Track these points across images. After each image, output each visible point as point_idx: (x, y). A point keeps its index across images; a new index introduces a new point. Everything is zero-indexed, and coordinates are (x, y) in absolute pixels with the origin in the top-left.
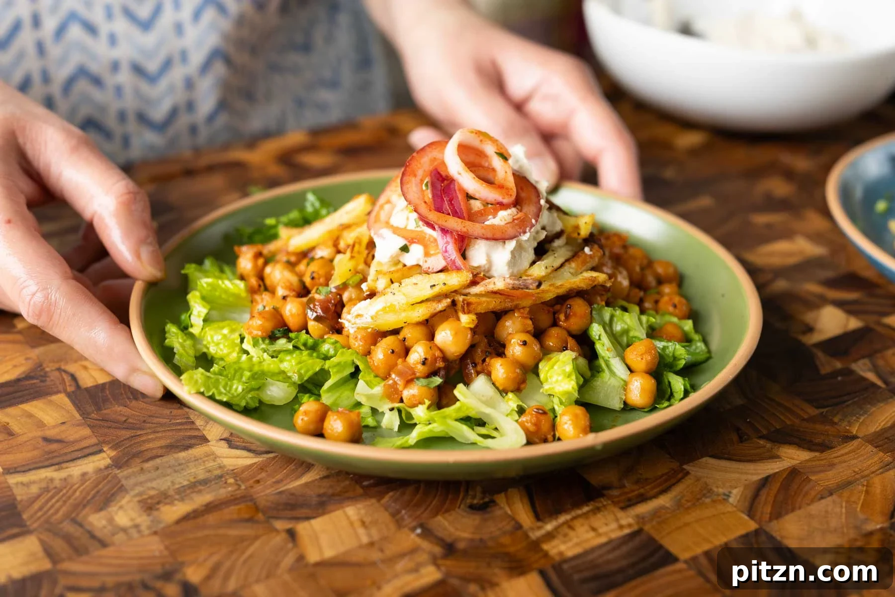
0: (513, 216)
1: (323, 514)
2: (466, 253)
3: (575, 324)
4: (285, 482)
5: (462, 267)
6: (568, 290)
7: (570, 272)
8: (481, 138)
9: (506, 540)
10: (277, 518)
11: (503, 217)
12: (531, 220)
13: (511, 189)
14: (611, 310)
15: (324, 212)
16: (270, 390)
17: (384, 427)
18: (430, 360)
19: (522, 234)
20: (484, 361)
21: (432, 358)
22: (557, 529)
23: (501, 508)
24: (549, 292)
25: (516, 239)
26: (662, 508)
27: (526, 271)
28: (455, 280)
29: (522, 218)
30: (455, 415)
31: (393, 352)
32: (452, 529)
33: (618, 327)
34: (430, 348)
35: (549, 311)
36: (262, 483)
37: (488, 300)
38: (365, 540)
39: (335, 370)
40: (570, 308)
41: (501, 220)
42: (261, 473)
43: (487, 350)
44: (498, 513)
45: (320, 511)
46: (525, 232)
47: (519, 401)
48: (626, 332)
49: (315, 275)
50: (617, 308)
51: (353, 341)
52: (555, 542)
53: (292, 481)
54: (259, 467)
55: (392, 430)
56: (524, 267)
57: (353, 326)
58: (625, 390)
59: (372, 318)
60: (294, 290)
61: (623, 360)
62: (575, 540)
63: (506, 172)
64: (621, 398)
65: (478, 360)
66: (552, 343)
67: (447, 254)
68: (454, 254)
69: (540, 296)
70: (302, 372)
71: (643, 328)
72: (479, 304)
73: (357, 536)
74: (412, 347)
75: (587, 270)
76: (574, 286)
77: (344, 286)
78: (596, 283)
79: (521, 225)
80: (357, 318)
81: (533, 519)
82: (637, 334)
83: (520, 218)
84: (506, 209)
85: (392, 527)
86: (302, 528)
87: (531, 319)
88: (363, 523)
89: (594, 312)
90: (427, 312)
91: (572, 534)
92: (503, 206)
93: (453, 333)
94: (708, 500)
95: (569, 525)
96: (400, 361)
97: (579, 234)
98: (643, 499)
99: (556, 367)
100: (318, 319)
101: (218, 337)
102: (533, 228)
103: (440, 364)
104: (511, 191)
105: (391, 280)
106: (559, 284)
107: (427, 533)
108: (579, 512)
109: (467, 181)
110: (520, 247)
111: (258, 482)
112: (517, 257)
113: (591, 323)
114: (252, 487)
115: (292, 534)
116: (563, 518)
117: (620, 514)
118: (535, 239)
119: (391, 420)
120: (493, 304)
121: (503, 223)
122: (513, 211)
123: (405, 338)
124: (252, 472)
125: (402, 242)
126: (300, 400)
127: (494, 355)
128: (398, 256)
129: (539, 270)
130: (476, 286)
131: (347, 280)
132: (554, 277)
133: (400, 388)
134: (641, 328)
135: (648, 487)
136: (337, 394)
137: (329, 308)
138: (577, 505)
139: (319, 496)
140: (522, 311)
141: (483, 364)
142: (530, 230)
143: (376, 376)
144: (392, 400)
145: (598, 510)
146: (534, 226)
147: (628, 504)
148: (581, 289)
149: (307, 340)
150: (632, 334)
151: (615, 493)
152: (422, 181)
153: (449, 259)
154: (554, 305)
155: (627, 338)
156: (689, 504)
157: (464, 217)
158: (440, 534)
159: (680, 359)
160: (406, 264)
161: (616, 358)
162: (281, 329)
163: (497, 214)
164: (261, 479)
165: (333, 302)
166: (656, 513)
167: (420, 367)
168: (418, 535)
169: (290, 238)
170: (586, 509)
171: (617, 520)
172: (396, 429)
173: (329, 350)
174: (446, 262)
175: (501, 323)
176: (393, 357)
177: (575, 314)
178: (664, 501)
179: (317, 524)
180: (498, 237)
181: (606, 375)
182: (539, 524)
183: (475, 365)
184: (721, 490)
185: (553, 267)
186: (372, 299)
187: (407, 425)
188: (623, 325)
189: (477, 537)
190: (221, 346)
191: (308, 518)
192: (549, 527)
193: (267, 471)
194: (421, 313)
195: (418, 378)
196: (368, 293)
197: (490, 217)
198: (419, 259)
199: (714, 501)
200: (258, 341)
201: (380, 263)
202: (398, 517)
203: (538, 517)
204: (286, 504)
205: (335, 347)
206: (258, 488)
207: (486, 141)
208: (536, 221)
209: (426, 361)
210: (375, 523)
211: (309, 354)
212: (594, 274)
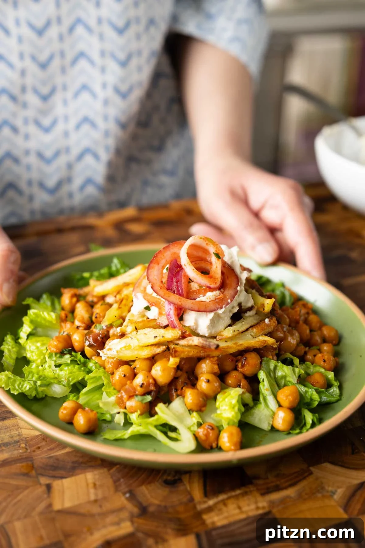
0: (216, 297)
1: (72, 475)
2: (184, 316)
3: (248, 370)
4: (55, 450)
5: (177, 326)
6: (245, 348)
7: (251, 335)
8: (207, 242)
9: (181, 509)
10: (43, 475)
11: (210, 296)
12: (228, 300)
13: (217, 279)
14: (275, 362)
15: (122, 271)
16: (54, 387)
17: (115, 422)
18: (145, 384)
19: (219, 309)
20: (182, 388)
21: (146, 384)
22: (216, 504)
23: (184, 485)
24: (232, 347)
25: (214, 312)
26: (288, 497)
27: (221, 332)
28: (170, 334)
29: (221, 298)
30: (155, 423)
31: (125, 376)
32: (148, 496)
33: (279, 373)
34: (147, 377)
35: (232, 360)
36: (41, 449)
37: (189, 350)
38: (93, 497)
39: (91, 381)
40: (246, 359)
41: (207, 299)
42: (42, 442)
43: (185, 381)
44: (181, 488)
45: (71, 474)
46: (221, 308)
47: (200, 418)
48: (284, 377)
49: (98, 316)
50: (279, 361)
51: (107, 364)
52: (212, 514)
53: (60, 450)
54: (42, 438)
55: (119, 424)
56: (220, 329)
57: (105, 355)
58: (273, 418)
59: (117, 352)
60: (84, 323)
61: (275, 397)
62: (226, 514)
63: (217, 267)
64: (269, 423)
65: (179, 387)
66: (231, 381)
67: (169, 317)
68: (174, 318)
69: (225, 350)
70: (70, 379)
71: (296, 376)
72: (183, 352)
73: (88, 494)
74: (138, 373)
75: (262, 335)
76: (250, 345)
77: (111, 326)
78: (266, 345)
79: (220, 303)
80: (108, 350)
81: (202, 495)
82: (291, 380)
83: (220, 298)
84: (212, 291)
85: (112, 489)
86: (57, 484)
87: (218, 364)
88: (95, 485)
89: (263, 363)
90: (150, 353)
91: (224, 509)
92: (210, 289)
93: (162, 369)
94: (319, 495)
95: (224, 503)
96: (128, 382)
97: (264, 310)
98: (278, 489)
99: (226, 400)
100: (90, 346)
101: (33, 348)
102: (228, 305)
103: (152, 388)
104: (217, 280)
105: (136, 327)
106: (241, 343)
107: (133, 497)
108: (233, 494)
109: (190, 270)
110: (218, 317)
111: (39, 448)
112: (216, 322)
113: (260, 370)
114: (34, 451)
115: (49, 487)
116: (222, 497)
117: (260, 498)
118: (230, 311)
119: (120, 419)
120: (192, 353)
121: (208, 301)
122: (218, 292)
123: (135, 367)
124: (37, 441)
125: (146, 304)
126: (68, 397)
127: (189, 386)
128: (143, 312)
129: (229, 333)
130: (183, 340)
131: (113, 322)
132: (239, 338)
133: (125, 400)
134: (294, 376)
135: (283, 481)
136: (91, 397)
137: (98, 339)
138: (233, 489)
139: (73, 462)
140: (212, 359)
141: (181, 390)
142: (225, 307)
143: (114, 389)
144: (121, 407)
145: (245, 494)
146: (229, 304)
147: (266, 492)
148: (256, 347)
149: (80, 358)
150: (288, 379)
151: (260, 482)
152: (163, 267)
153: (170, 320)
154: (238, 355)
155: (285, 381)
156: (306, 496)
157: (183, 294)
158: (141, 499)
159: (315, 401)
160: (149, 318)
161: (271, 396)
162: (67, 349)
163: (206, 294)
164: (41, 446)
165: (101, 336)
166: (283, 501)
167: (139, 388)
168: (127, 499)
169: (95, 286)
170: (238, 492)
171: (256, 502)
172: (122, 424)
173: (92, 367)
174: (168, 321)
175: (199, 364)
176: (125, 379)
177: (248, 364)
178: (291, 492)
179: (67, 482)
180: (203, 309)
181: (261, 406)
182: (205, 499)
183: (176, 390)
184: (330, 489)
185: (239, 331)
186: (121, 339)
187: (128, 423)
188: (282, 373)
189: (163, 504)
190: (34, 354)
191: (62, 478)
192: (211, 502)
193: (47, 441)
194: (147, 353)
195: (137, 395)
196: (120, 334)
197: (201, 295)
198: (155, 316)
199: (324, 496)
200: (52, 355)
201: (133, 315)
202: (117, 483)
203: (207, 494)
204: (52, 466)
205: (96, 365)
206: (38, 452)
207: (210, 244)
208: (231, 301)
209: (143, 386)
210: (101, 486)
211: (79, 368)
212: (267, 338)
